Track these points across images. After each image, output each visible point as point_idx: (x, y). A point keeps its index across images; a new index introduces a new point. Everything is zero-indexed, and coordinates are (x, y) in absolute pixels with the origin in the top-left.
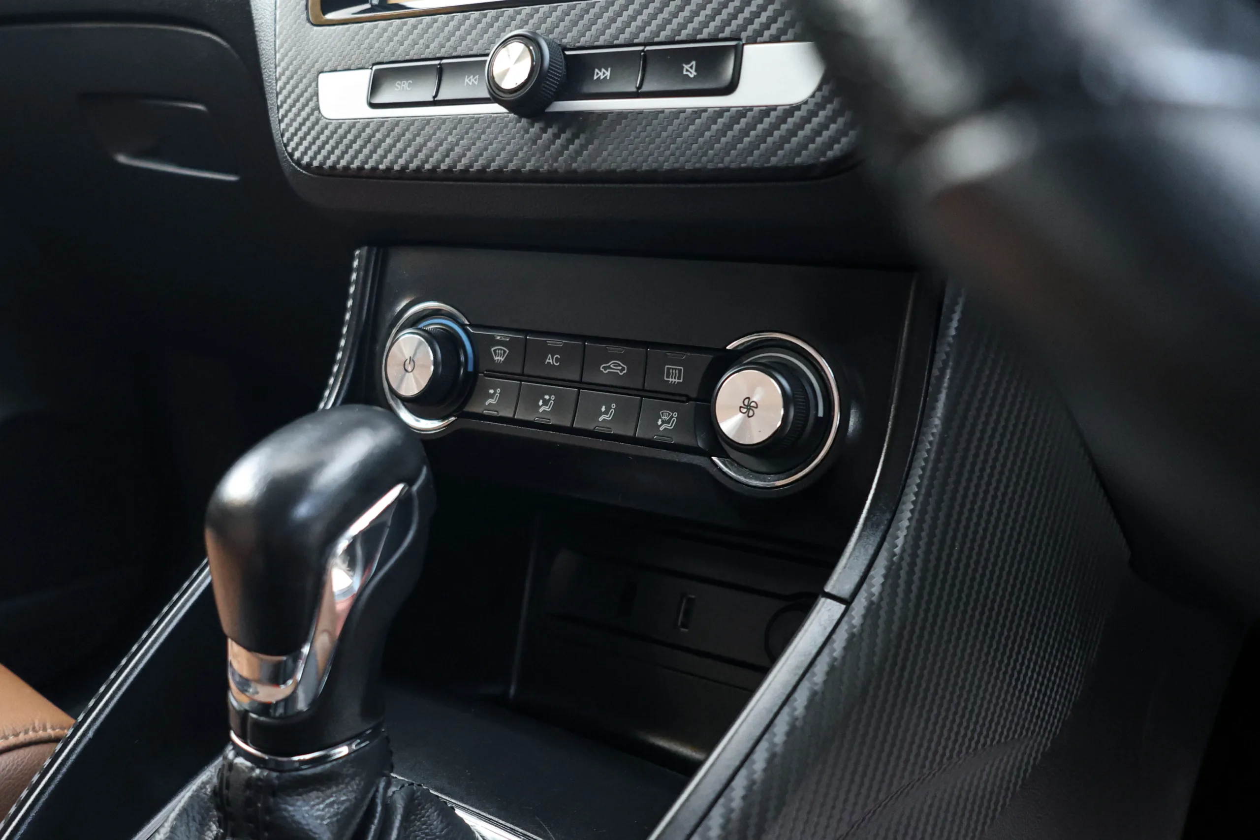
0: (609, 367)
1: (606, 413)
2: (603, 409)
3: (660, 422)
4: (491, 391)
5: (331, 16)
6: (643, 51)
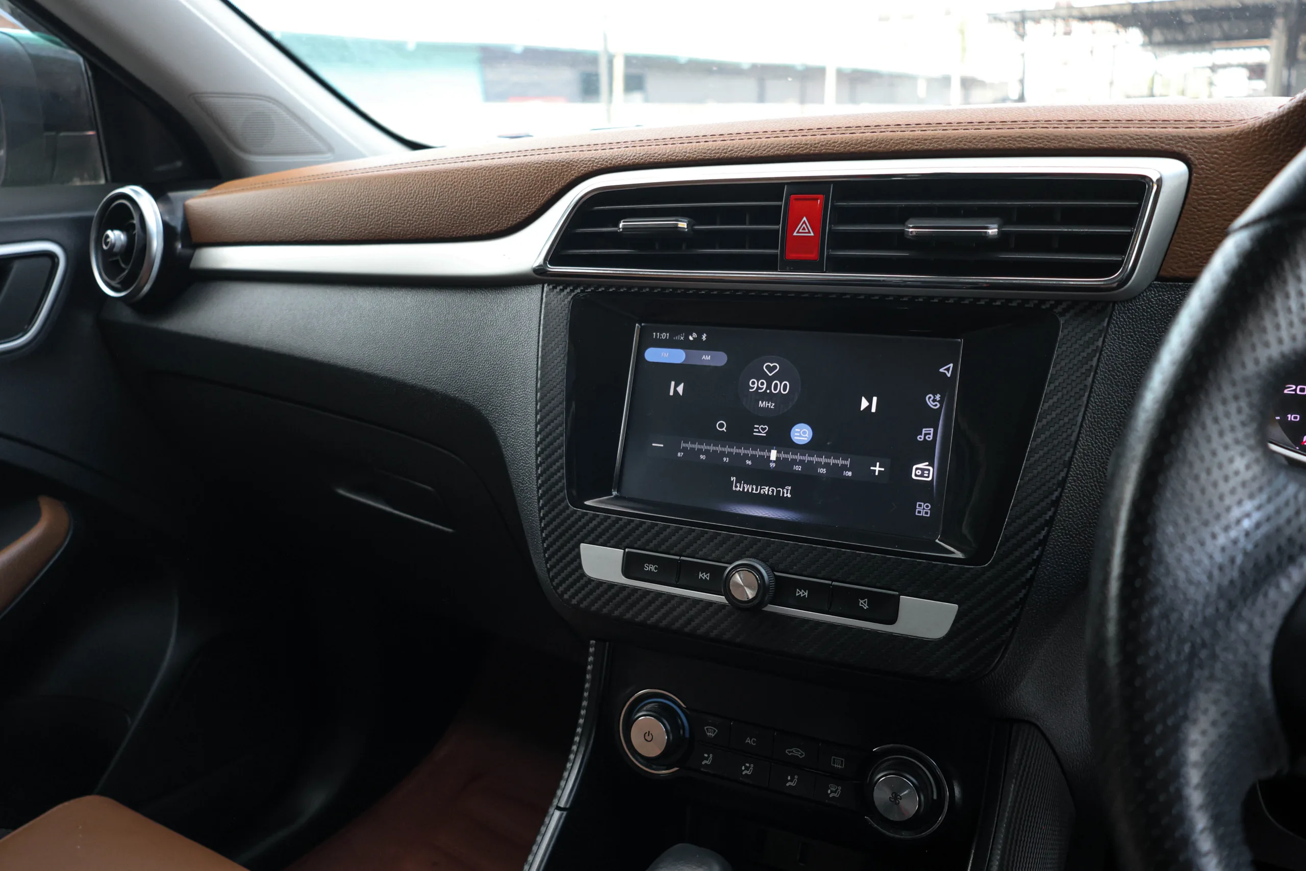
0: (792, 752)
1: (791, 781)
2: (789, 778)
3: (829, 792)
4: (706, 755)
5: (587, 503)
6: (831, 585)
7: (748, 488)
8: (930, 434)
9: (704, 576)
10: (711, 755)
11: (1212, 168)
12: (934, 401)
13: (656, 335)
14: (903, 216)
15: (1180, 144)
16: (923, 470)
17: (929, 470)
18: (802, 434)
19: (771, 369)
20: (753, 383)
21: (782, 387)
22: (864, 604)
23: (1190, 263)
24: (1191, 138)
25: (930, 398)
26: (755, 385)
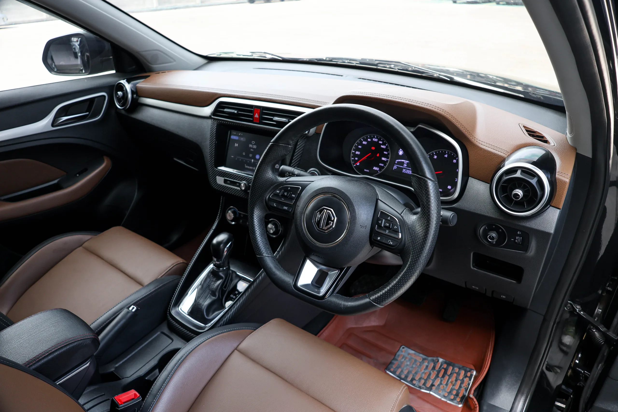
5: (218, 168)
7: (248, 167)
9: (238, 184)
13: (233, 133)
14: (274, 115)
16: (277, 166)
18: (258, 157)
19: (253, 143)
20: (250, 145)
21: (255, 147)
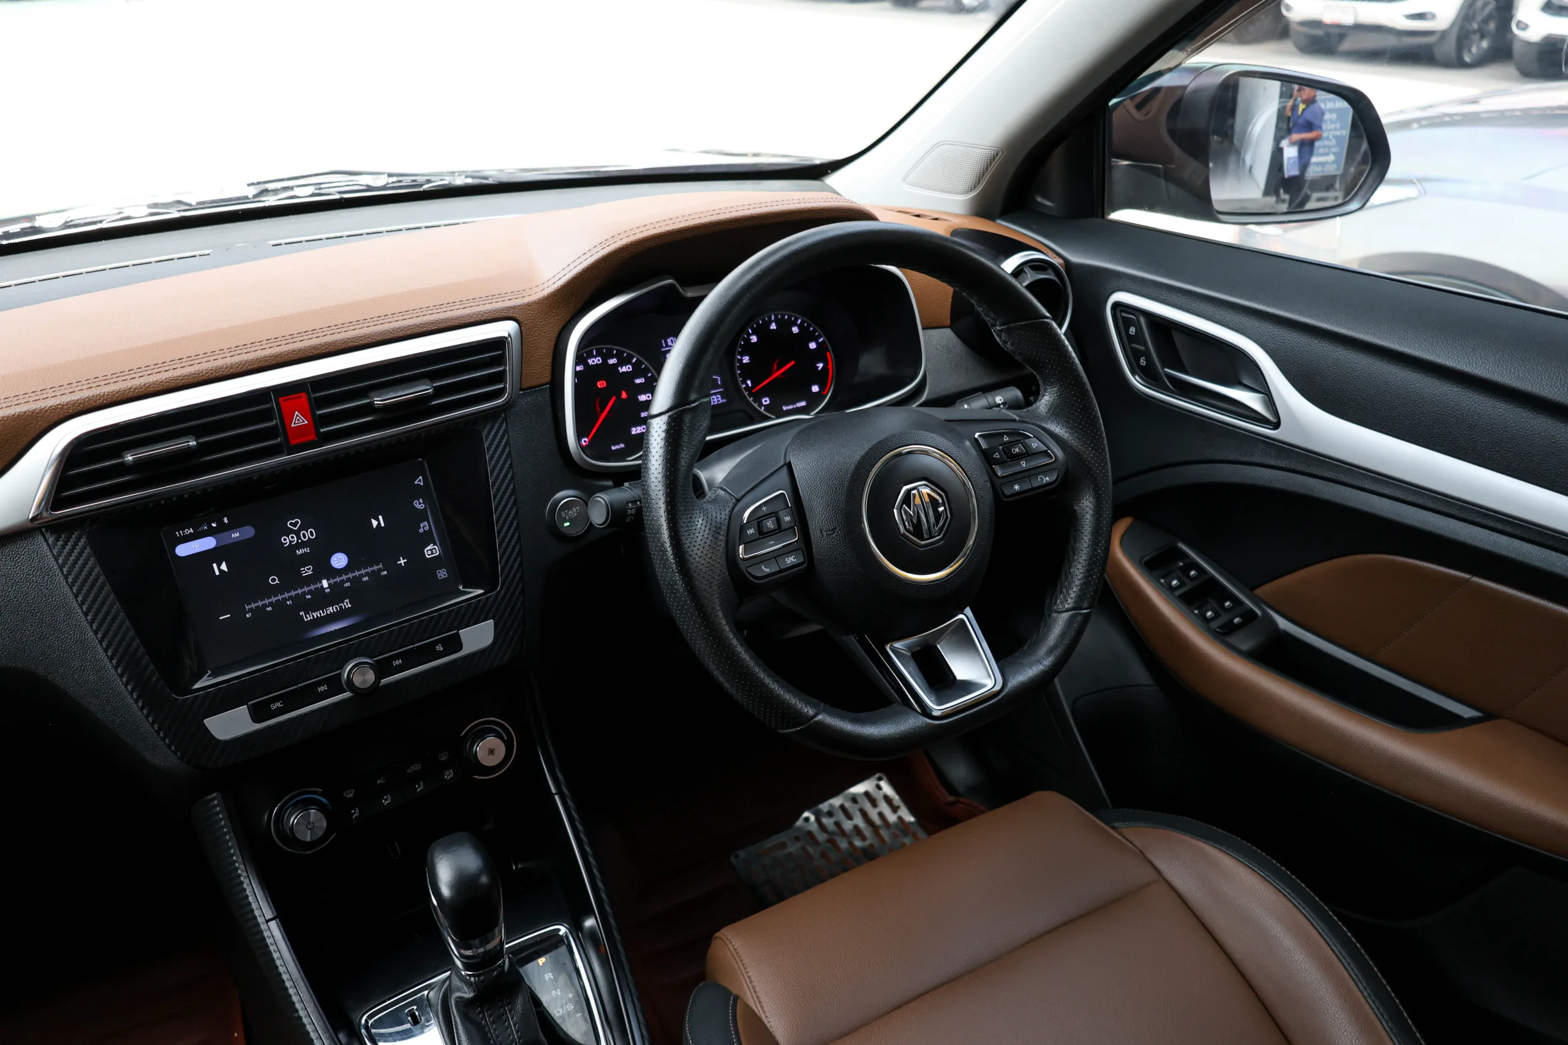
0: (412, 769)
1: (419, 787)
2: (417, 786)
3: (446, 777)
4: (353, 811)
5: (196, 686)
6: (414, 647)
7: (316, 615)
8: (426, 526)
9: (323, 689)
10: (357, 809)
11: (531, 322)
12: (420, 504)
13: (180, 534)
15: (511, 312)
16: (431, 550)
17: (435, 548)
18: (339, 560)
19: (294, 525)
20: (285, 540)
21: (309, 534)
22: (439, 648)
23: (535, 378)
24: (515, 307)
25: (416, 503)
26: (286, 540)
